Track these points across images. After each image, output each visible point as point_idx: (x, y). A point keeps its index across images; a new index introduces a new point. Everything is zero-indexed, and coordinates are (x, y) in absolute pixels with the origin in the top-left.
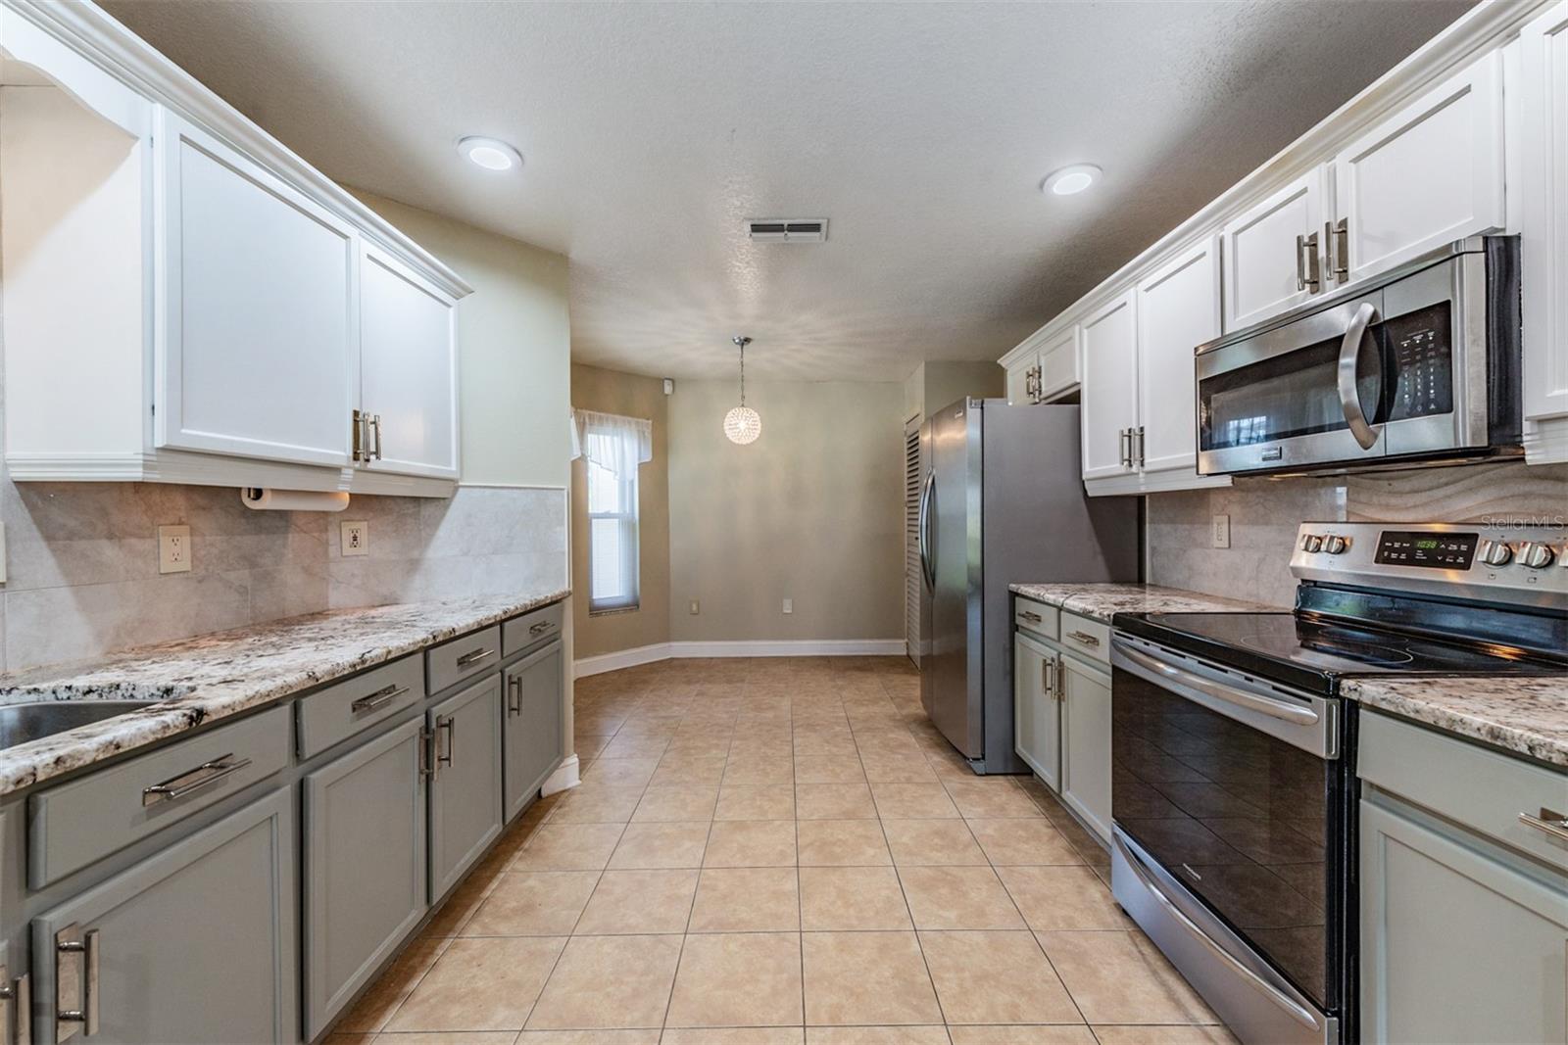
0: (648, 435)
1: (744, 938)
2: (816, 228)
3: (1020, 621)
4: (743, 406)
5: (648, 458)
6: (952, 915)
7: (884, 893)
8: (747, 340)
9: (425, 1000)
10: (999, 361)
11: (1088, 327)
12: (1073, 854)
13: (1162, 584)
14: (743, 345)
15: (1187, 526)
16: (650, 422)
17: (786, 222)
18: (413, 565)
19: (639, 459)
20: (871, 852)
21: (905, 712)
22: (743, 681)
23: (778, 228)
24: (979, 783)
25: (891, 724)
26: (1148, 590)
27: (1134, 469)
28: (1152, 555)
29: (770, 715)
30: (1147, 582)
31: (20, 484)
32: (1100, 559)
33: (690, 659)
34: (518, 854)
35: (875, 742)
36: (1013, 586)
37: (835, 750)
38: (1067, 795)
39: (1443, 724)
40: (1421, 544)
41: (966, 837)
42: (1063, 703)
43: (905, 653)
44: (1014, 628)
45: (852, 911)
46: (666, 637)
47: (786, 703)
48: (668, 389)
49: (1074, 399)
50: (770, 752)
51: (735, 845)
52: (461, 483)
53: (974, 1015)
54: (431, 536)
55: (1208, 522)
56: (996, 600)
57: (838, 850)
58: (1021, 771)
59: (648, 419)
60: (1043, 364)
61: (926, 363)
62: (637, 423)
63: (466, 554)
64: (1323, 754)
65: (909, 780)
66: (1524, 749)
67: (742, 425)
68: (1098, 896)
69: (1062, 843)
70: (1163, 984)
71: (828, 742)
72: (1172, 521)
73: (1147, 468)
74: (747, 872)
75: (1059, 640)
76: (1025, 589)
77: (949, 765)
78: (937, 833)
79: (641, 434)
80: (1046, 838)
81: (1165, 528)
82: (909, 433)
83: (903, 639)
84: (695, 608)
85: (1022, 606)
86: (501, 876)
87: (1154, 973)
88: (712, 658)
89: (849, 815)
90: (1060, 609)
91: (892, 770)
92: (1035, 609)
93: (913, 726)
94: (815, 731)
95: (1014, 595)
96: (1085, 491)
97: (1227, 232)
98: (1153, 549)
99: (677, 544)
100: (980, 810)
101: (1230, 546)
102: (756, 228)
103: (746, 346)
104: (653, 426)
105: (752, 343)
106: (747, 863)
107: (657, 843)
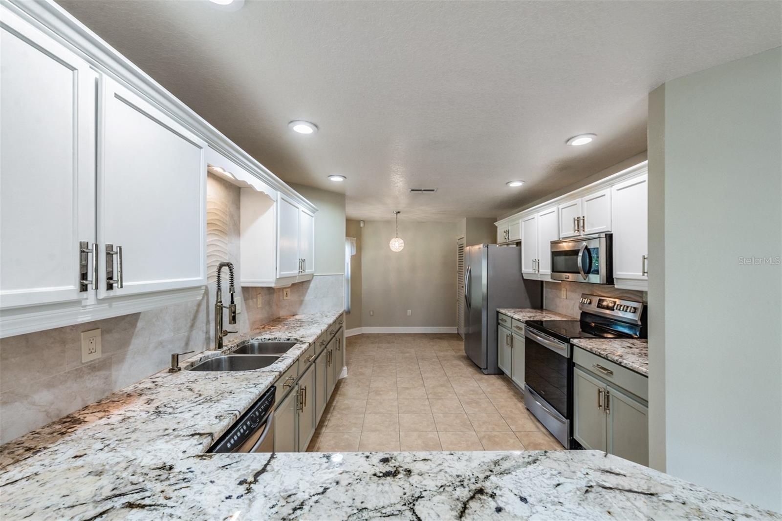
0: (355, 244)
1: (416, 414)
2: (432, 190)
3: (500, 321)
4: (397, 237)
5: (354, 253)
6: (477, 410)
7: (456, 405)
8: (399, 212)
9: (331, 426)
10: (495, 223)
11: (524, 221)
12: (514, 396)
13: (548, 309)
14: (397, 214)
15: (555, 290)
16: (355, 238)
17: (423, 189)
18: (301, 302)
19: (351, 253)
20: (450, 395)
21: (459, 354)
22: (394, 343)
23: (421, 190)
24: (486, 377)
25: (453, 358)
26: (544, 311)
27: (537, 272)
28: (545, 299)
29: (407, 355)
30: (544, 308)
31: (243, 288)
32: (528, 299)
33: (370, 334)
34: (338, 395)
35: (448, 364)
36: (498, 309)
37: (434, 367)
38: (514, 378)
41: (481, 391)
42: (513, 349)
43: (456, 332)
44: (498, 324)
45: (447, 409)
46: (360, 326)
47: (413, 350)
48: (362, 225)
49: (519, 244)
50: (411, 367)
51: (407, 393)
52: (315, 275)
54: (306, 292)
55: (561, 290)
56: (492, 315)
57: (440, 395)
58: (500, 373)
59: (354, 237)
60: (510, 229)
61: (467, 218)
62: (351, 240)
63: (315, 298)
64: (566, 356)
65: (461, 376)
66: (594, 352)
67: (397, 244)
68: (521, 406)
69: (511, 393)
70: (535, 424)
71: (431, 364)
72: (551, 288)
73: (540, 273)
74: (412, 400)
75: (512, 328)
76: (502, 311)
77: (475, 372)
78: (471, 390)
79: (352, 243)
81: (549, 290)
82: (459, 244)
83: (456, 326)
84: (372, 313)
85: (501, 316)
86: (336, 400)
87: (533, 422)
88: (379, 334)
89: (442, 386)
90: (512, 318)
91: (455, 373)
92: (505, 317)
93: (461, 359)
94: (426, 360)
95: (498, 312)
96: (523, 277)
97: (561, 206)
98: (546, 297)
99: (365, 287)
100: (486, 384)
101: (566, 298)
102: (412, 190)
103: (398, 214)
104: (357, 240)
105: (401, 213)
106: (412, 398)
107: (381, 393)
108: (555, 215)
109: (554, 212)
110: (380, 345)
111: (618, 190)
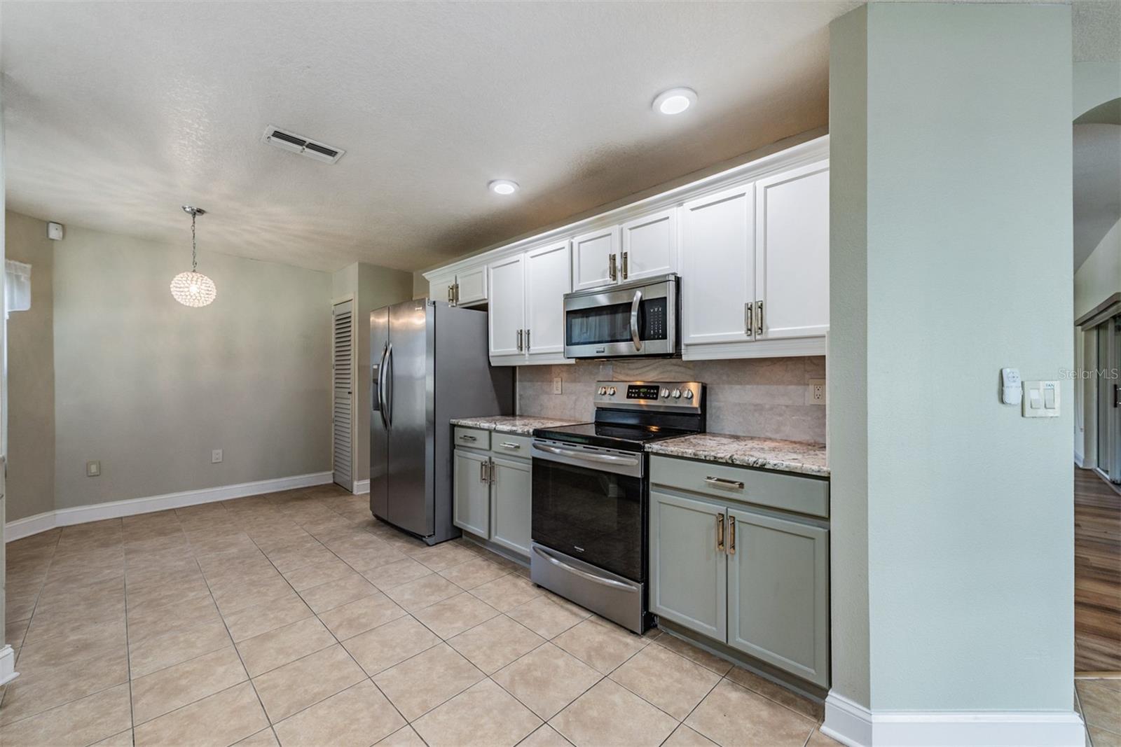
0: (25, 278)
1: (328, 702)
2: (331, 153)
3: (458, 442)
4: (194, 271)
6: (459, 624)
7: (412, 631)
8: (200, 211)
10: (423, 275)
11: (494, 268)
12: (502, 570)
13: (525, 414)
14: (194, 214)
15: (539, 383)
16: (28, 266)
17: (308, 141)
19: (10, 306)
20: (389, 612)
21: (357, 521)
22: (179, 530)
23: (300, 142)
24: (433, 550)
25: (351, 531)
26: (518, 418)
27: (523, 352)
28: (520, 399)
29: (233, 551)
30: (517, 413)
32: (496, 402)
35: (347, 545)
36: (454, 421)
37: (316, 560)
38: (498, 539)
39: (680, 454)
40: (642, 390)
41: (444, 581)
42: (493, 487)
43: (331, 481)
44: (453, 446)
45: (398, 650)
46: (50, 505)
47: (244, 538)
48: (54, 233)
49: (484, 307)
50: (254, 578)
51: (272, 651)
53: (499, 664)
55: (551, 381)
56: (443, 432)
57: (364, 621)
58: (458, 535)
60: (459, 282)
61: (360, 264)
62: (8, 265)
64: (640, 476)
65: (387, 563)
66: (703, 458)
67: (194, 288)
68: (523, 585)
69: (494, 566)
70: (567, 610)
71: (306, 556)
72: (531, 381)
73: (531, 352)
74: (298, 663)
75: (490, 449)
76: (463, 422)
77: (408, 546)
78: (425, 586)
80: (486, 567)
81: (527, 384)
82: (338, 313)
84: (94, 469)
85: (459, 433)
87: (562, 607)
88: (121, 518)
89: (358, 597)
90: (490, 431)
91: (372, 559)
92: (470, 433)
93: (368, 528)
94: (290, 551)
95: (453, 426)
96: (489, 363)
97: (576, 240)
98: (520, 396)
99: (65, 404)
100: (443, 564)
101: (562, 394)
102: (277, 134)
103: (198, 217)
104: (33, 271)
105: (205, 215)
106: (293, 658)
107: (183, 682)
108: (566, 252)
109: (563, 248)
110: (134, 545)
111: (692, 210)
